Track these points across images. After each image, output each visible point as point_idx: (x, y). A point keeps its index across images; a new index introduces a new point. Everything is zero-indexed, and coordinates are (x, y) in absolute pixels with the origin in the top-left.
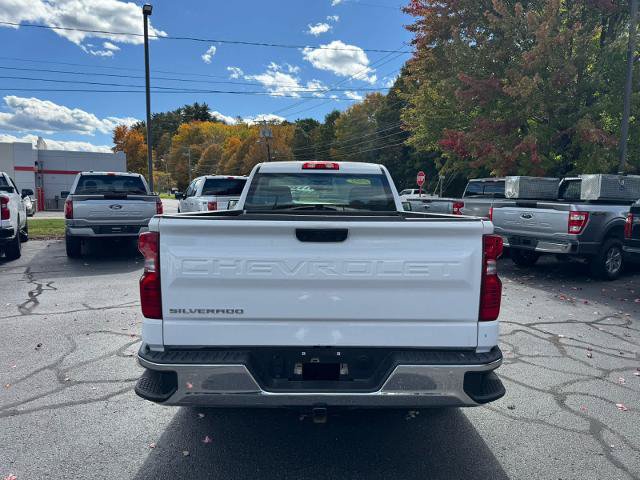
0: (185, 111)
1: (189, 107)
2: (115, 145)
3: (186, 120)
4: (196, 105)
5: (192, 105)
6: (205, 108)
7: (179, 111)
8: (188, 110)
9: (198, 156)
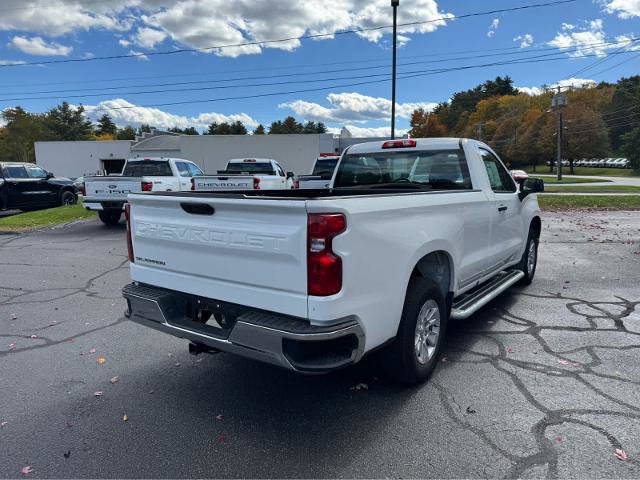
0: (486, 86)
1: (490, 82)
2: (411, 128)
3: (485, 96)
4: (498, 79)
5: (493, 80)
6: (508, 81)
7: (479, 88)
8: (489, 85)
9: (493, 132)
